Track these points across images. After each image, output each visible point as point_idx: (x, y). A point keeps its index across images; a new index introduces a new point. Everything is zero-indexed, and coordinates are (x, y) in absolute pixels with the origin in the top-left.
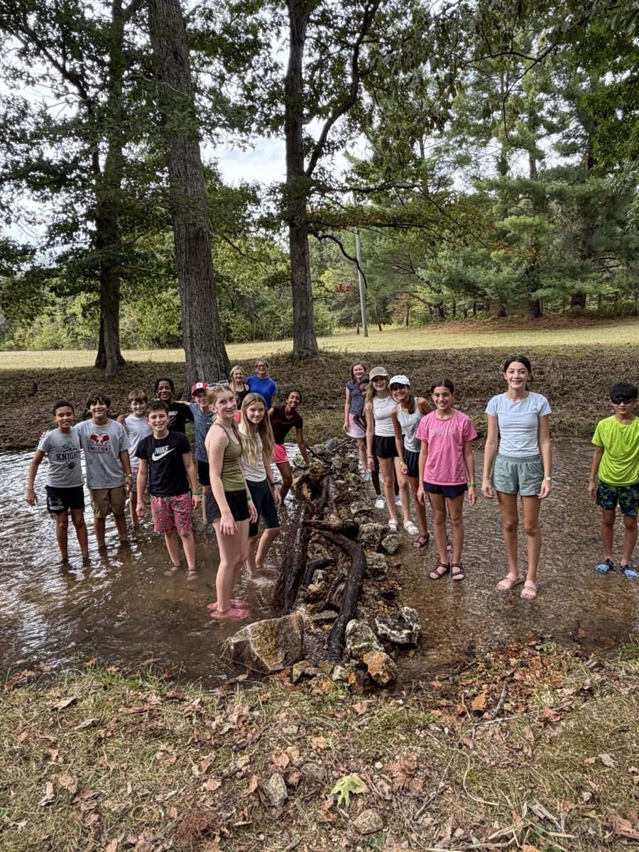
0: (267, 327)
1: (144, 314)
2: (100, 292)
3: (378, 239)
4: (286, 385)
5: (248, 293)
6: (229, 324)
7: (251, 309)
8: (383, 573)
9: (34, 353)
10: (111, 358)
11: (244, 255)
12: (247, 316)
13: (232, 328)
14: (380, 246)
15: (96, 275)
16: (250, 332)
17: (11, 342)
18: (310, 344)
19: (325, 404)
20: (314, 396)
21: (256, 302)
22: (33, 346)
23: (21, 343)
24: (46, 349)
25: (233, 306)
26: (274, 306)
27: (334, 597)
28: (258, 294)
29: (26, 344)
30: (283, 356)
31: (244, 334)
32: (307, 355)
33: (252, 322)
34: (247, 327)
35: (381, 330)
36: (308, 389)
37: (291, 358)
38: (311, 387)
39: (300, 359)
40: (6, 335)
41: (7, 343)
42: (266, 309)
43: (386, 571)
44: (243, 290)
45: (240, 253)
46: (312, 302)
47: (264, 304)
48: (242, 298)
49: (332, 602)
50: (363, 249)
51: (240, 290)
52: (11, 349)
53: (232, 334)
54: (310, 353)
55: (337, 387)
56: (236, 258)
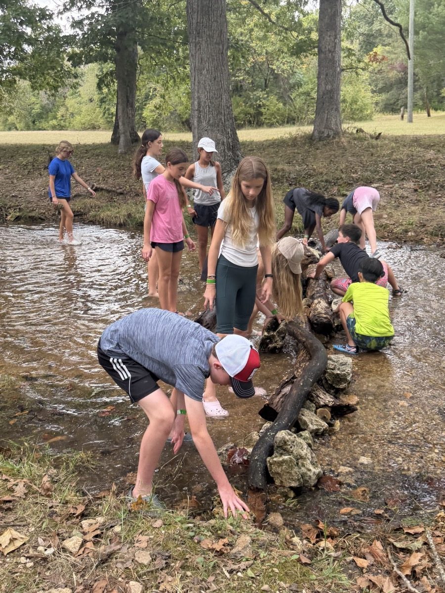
0: (301, 110)
1: (167, 89)
2: (115, 61)
3: (436, 5)
4: (297, 168)
5: (283, 71)
6: (260, 106)
7: (285, 89)
8: (345, 380)
9: (74, 133)
10: (124, 133)
11: (274, 23)
12: (281, 98)
13: (263, 110)
14: (438, 15)
15: (110, 42)
16: (282, 115)
17: (54, 122)
18: (333, 122)
19: (339, 191)
20: (327, 181)
21: (291, 81)
22: (73, 126)
23: (62, 123)
24: (85, 129)
25: (266, 86)
26: (310, 86)
27: (277, 400)
28: (294, 73)
29: (67, 124)
30: (301, 137)
31: (275, 118)
32: (328, 136)
33: (285, 104)
34: (278, 109)
35: (429, 115)
36: (321, 173)
37: (310, 139)
38: (325, 171)
39: (320, 140)
40: (50, 114)
41: (51, 123)
42: (301, 90)
43: (349, 378)
44: (278, 68)
45: (270, 20)
46: (339, 73)
47: (299, 85)
48: (276, 77)
49: (273, 406)
50: (417, 19)
51: (274, 67)
52: (54, 128)
53: (263, 118)
54: (331, 133)
55: (356, 172)
56: (266, 26)
